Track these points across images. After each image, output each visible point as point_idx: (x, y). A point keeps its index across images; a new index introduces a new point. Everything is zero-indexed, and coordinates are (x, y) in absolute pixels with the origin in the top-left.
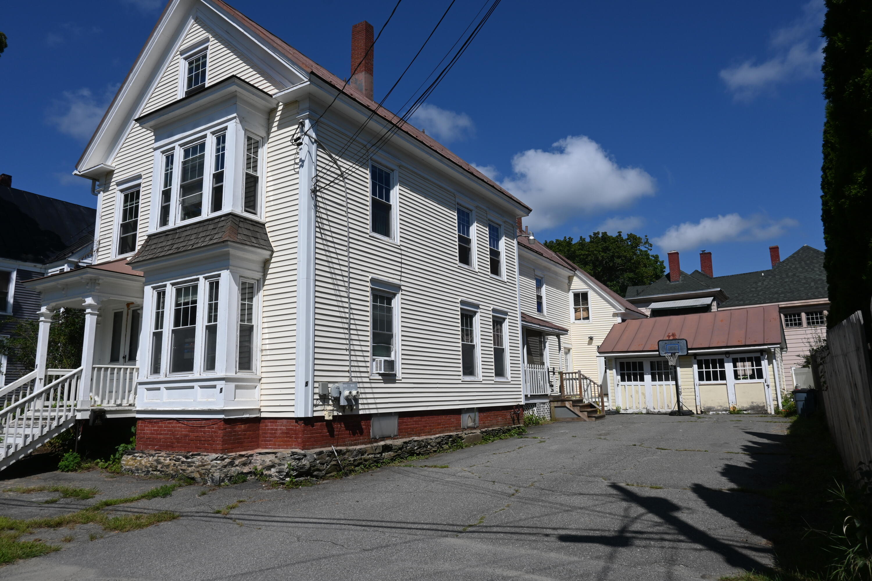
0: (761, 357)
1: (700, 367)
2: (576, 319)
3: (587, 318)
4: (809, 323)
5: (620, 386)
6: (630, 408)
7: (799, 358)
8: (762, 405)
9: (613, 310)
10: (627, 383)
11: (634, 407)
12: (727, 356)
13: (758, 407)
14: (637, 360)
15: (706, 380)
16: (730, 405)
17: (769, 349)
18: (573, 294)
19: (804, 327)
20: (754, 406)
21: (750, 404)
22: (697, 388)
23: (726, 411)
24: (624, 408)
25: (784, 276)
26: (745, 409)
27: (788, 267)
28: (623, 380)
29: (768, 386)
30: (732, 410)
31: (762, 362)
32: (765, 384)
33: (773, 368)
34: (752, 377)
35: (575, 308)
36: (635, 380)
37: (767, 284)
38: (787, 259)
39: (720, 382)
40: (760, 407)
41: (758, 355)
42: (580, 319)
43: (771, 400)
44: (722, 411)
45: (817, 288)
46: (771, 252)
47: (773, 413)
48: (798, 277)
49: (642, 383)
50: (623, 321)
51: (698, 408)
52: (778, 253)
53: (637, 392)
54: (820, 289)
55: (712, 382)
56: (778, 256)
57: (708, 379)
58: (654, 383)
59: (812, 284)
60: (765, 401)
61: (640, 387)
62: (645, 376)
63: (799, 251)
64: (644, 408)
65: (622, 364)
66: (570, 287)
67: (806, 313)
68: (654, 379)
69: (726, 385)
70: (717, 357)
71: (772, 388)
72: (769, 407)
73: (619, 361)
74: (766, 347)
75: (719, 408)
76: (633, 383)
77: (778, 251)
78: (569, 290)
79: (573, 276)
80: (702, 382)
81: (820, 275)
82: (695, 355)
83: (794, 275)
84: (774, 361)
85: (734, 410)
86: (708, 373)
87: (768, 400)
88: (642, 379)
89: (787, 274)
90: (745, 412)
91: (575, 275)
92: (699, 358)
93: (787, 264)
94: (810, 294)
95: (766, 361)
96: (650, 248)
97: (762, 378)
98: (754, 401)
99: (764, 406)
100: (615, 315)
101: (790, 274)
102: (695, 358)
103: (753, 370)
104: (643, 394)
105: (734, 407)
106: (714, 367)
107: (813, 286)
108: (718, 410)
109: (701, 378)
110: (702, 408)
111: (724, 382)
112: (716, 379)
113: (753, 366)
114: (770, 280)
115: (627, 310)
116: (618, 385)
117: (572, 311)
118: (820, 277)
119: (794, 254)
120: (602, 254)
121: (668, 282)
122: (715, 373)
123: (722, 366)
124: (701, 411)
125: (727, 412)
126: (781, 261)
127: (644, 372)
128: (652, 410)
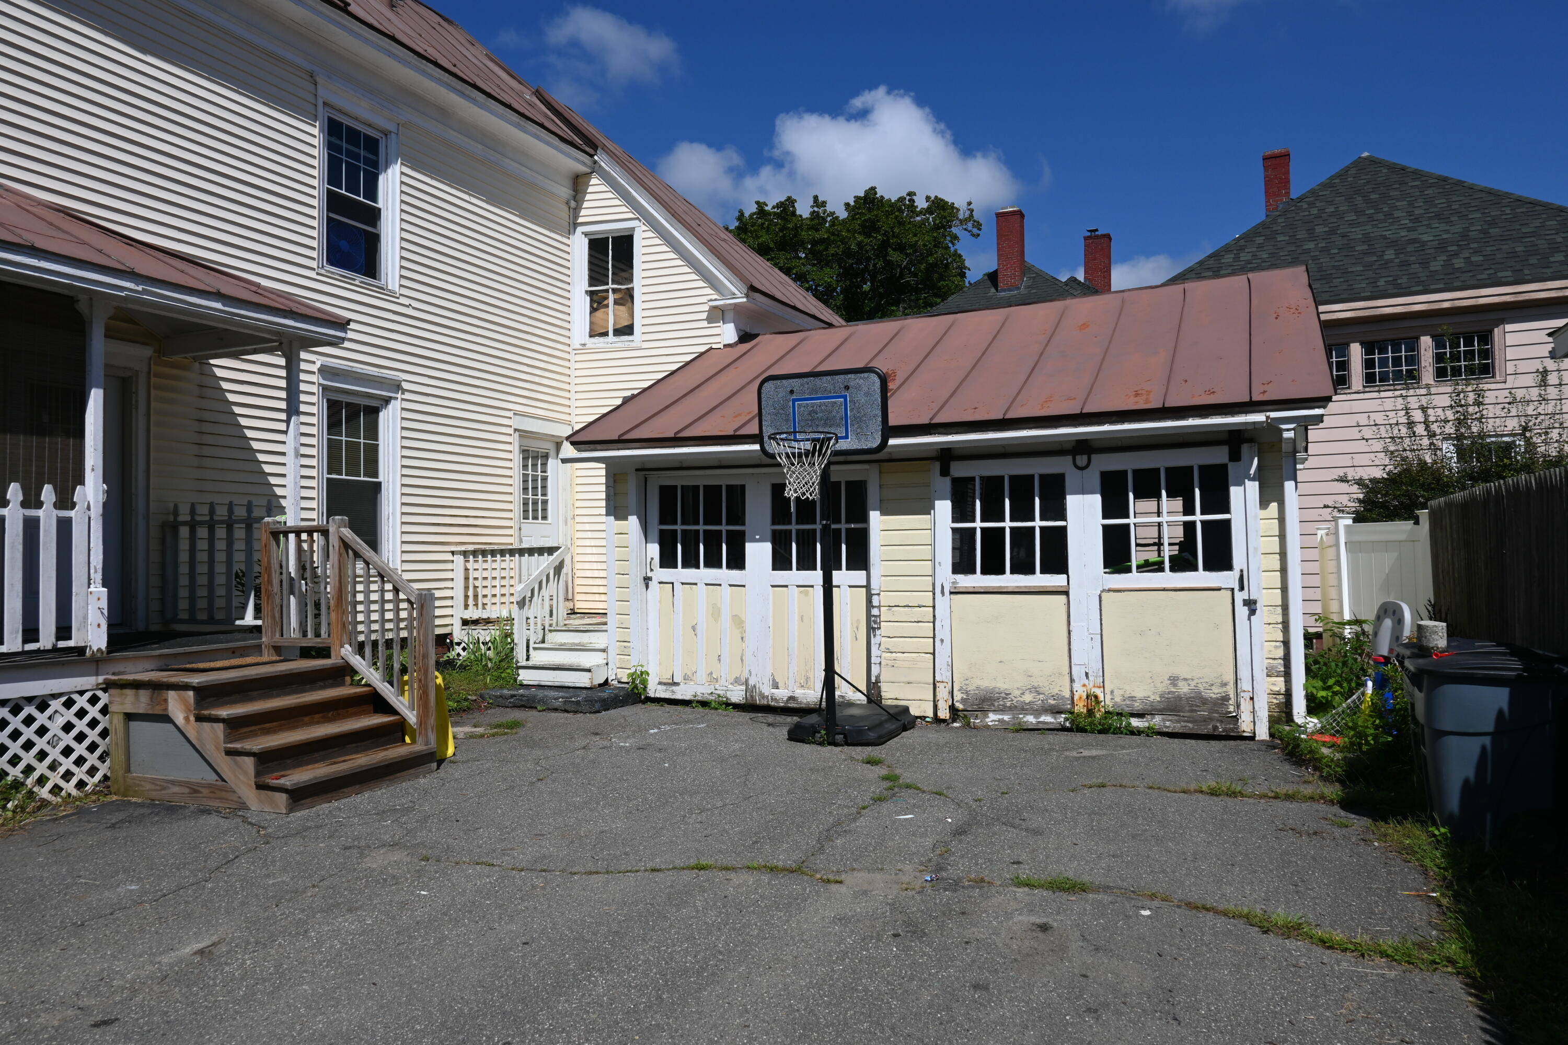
0: (1232, 467)
1: (962, 512)
2: (591, 336)
3: (627, 330)
4: (1370, 379)
5: (653, 584)
6: (686, 678)
7: (1344, 487)
8: (1214, 693)
9: (706, 297)
10: (680, 573)
11: (702, 676)
12: (1082, 460)
13: (1198, 700)
14: (723, 479)
15: (984, 572)
16: (1077, 686)
17: (1273, 427)
18: (586, 242)
19: (1354, 389)
20: (1179, 698)
21: (1163, 686)
22: (943, 603)
23: (1056, 711)
24: (666, 677)
25: (1302, 235)
26: (1138, 706)
27: (1315, 211)
28: (667, 560)
29: (1251, 604)
30: (1080, 708)
31: (1235, 492)
32: (1240, 597)
33: (1282, 519)
34: (1184, 562)
35: (591, 294)
36: (713, 562)
37: (1249, 257)
38: (1313, 192)
39: (1039, 579)
40: (1204, 701)
41: (1218, 456)
42: (605, 334)
43: (1260, 674)
44: (1037, 713)
45: (1405, 264)
46: (1266, 168)
47: (1263, 733)
48: (1344, 236)
49: (735, 575)
50: (745, 337)
51: (943, 693)
52: (1287, 173)
53: (716, 612)
54: (1415, 268)
55: (1009, 580)
56: (1286, 183)
57: (993, 566)
58: (782, 576)
59: (1390, 254)
60: (1230, 678)
61: (726, 590)
62: (750, 548)
63: (1347, 170)
64: (737, 681)
65: (667, 494)
66: (576, 216)
67: (1362, 344)
68: (780, 562)
69: (1066, 593)
70: (1036, 468)
71: (1268, 614)
72: (1245, 706)
73: (657, 481)
74: (1259, 417)
75: (1028, 698)
76: (704, 574)
77: (1287, 165)
78: (574, 225)
79: (588, 175)
80: (965, 581)
81: (1410, 230)
82: (946, 456)
83: (1332, 232)
84: (1289, 485)
85: (1090, 712)
86: (993, 538)
87: (1244, 673)
88: (737, 561)
89: (1311, 231)
90: (1135, 722)
91: (595, 169)
92: (960, 470)
93: (1312, 205)
94: (1381, 283)
95: (1253, 487)
96: (975, 231)
97: (1228, 566)
98: (1183, 672)
99: (1226, 698)
100: (717, 314)
101: (1320, 229)
102: (945, 472)
103: (1189, 528)
104: (738, 621)
105: (1093, 698)
106: (1023, 511)
107: (1391, 261)
108: (1024, 708)
109: (963, 565)
110: (958, 696)
111: (1057, 580)
112: (1023, 566)
113: (1189, 509)
114: (1260, 247)
115: (758, 296)
116: (647, 580)
117: (580, 303)
118: (1413, 235)
119: (1331, 178)
120: (860, 238)
121: (993, 290)
122: (1023, 538)
123: (1056, 509)
124: (952, 708)
125: (1061, 718)
126: (1294, 195)
127: (747, 528)
128: (767, 690)
